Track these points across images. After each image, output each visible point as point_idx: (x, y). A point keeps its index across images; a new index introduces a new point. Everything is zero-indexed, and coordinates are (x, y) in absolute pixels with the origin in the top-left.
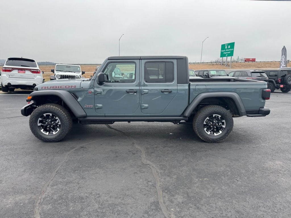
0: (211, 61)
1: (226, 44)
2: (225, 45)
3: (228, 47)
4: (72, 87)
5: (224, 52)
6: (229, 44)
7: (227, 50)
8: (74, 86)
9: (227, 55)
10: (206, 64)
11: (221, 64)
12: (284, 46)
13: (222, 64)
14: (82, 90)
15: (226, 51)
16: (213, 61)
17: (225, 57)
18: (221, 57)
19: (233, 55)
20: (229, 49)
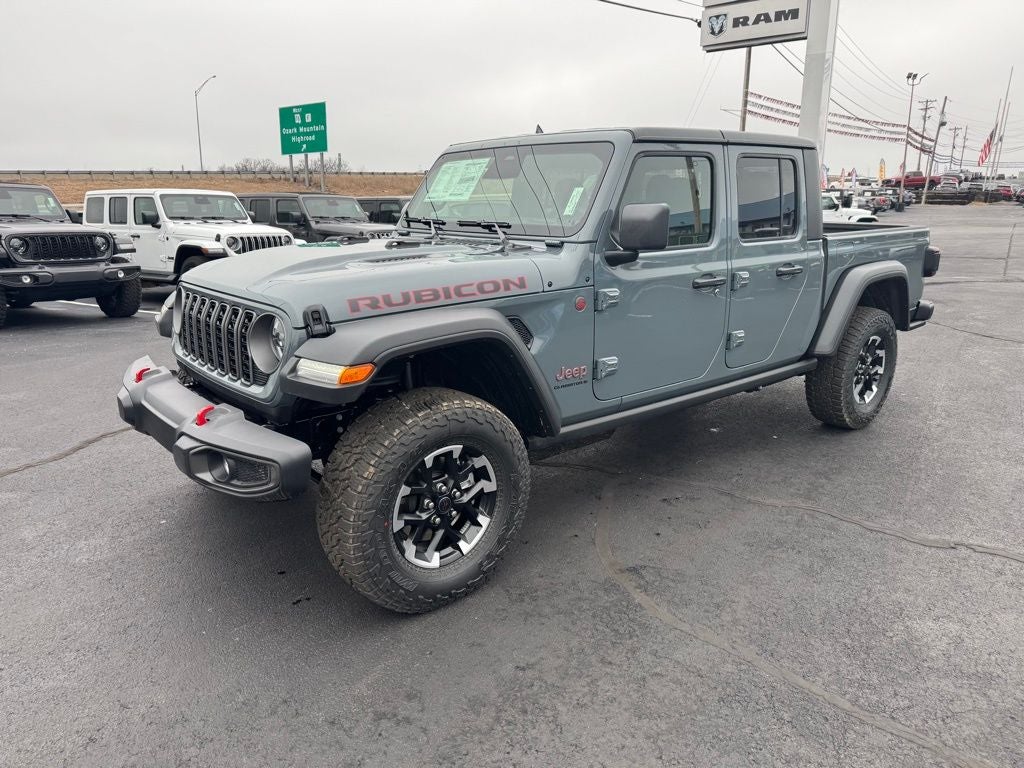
0: (221, 165)
1: (297, 107)
2: (291, 108)
3: (303, 118)
4: (512, 286)
5: (294, 134)
6: (306, 109)
7: (301, 129)
8: (517, 282)
9: (305, 146)
10: (237, 179)
11: (287, 180)
12: (538, 126)
13: (292, 180)
14: (545, 300)
15: (298, 130)
16: (227, 166)
17: (300, 152)
18: (284, 153)
19: (325, 149)
20: (309, 125)
